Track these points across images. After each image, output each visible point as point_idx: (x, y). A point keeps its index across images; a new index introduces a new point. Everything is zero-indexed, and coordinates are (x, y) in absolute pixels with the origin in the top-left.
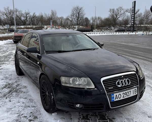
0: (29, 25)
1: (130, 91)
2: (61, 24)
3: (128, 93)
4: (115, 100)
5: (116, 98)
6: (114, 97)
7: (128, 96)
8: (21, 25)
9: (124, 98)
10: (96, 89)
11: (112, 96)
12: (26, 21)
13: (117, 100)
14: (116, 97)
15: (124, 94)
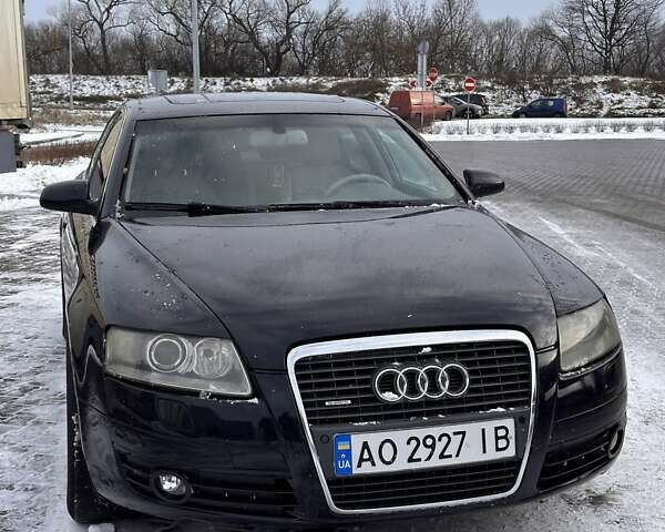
0: (301, 75)
1: (464, 433)
2: (500, 63)
3: (445, 439)
4: (356, 471)
5: (362, 460)
6: (348, 453)
7: (442, 456)
8: (254, 75)
9: (414, 466)
10: (255, 400)
11: (340, 448)
12: (283, 48)
13: (367, 469)
14: (366, 456)
15: (414, 443)
